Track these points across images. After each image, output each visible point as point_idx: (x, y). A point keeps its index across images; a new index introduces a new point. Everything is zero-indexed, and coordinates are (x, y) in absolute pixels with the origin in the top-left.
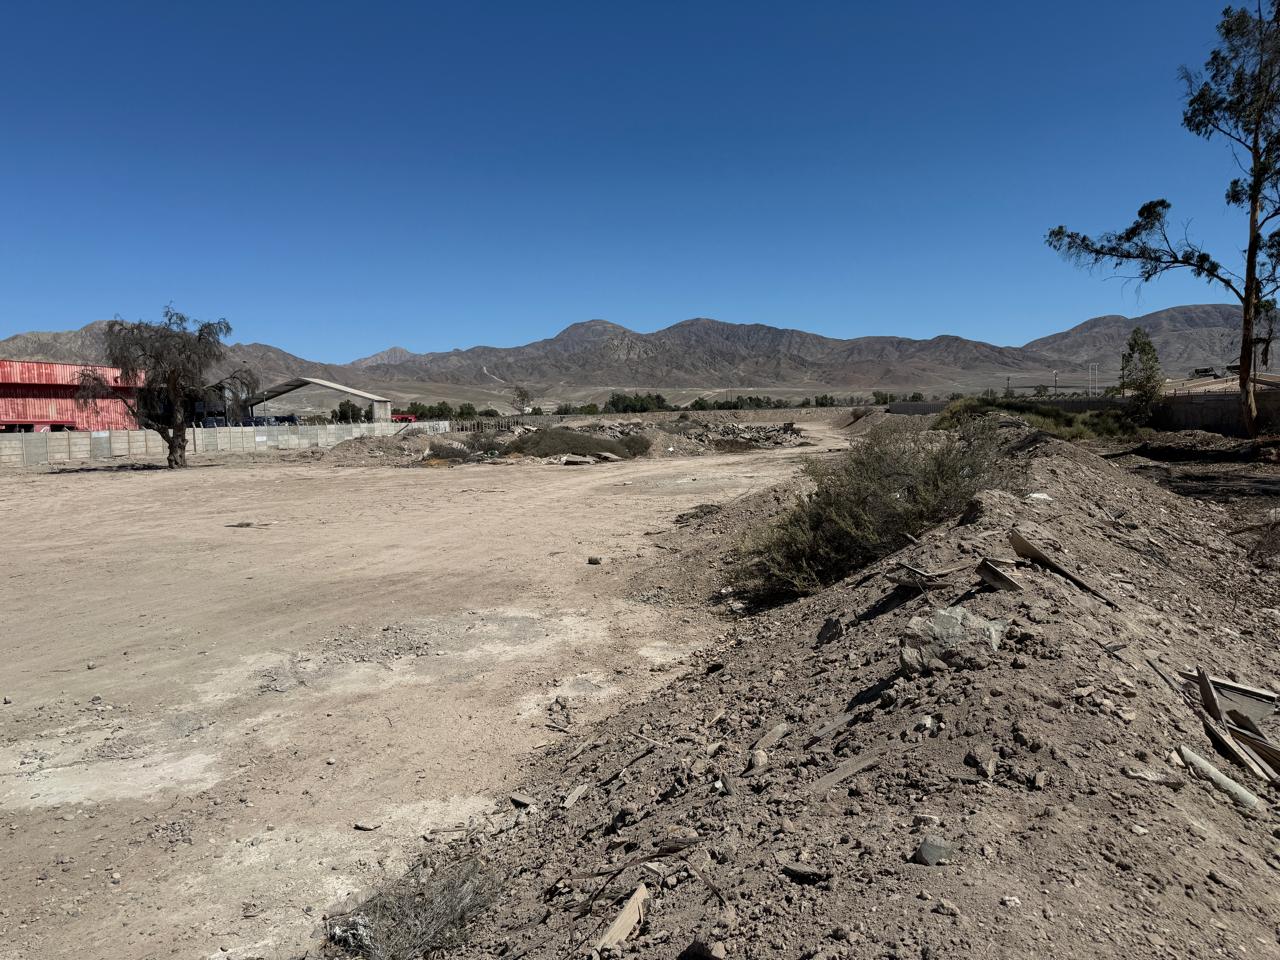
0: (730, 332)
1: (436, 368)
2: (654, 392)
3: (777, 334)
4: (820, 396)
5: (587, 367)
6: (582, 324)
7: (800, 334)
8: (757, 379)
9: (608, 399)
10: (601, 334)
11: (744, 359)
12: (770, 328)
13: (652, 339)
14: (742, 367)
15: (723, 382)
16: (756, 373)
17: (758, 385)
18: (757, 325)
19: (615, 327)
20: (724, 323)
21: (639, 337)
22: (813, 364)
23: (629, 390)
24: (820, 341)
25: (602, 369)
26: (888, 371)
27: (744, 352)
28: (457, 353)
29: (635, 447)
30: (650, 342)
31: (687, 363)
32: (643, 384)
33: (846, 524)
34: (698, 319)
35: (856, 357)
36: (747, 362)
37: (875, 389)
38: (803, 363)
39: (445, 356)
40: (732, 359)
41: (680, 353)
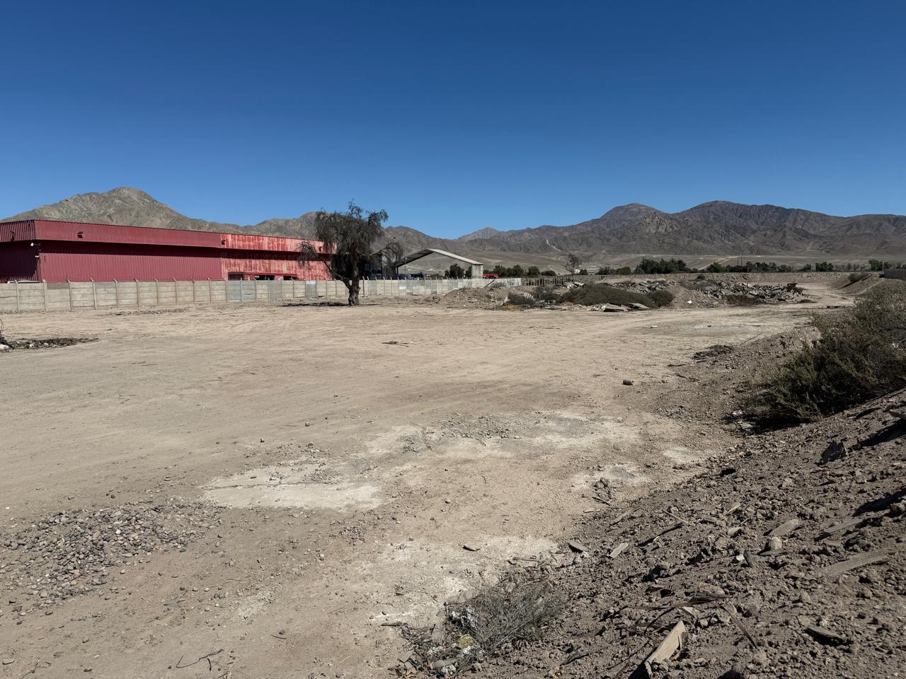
0: (744, 212)
1: (513, 241)
2: (677, 258)
3: (784, 213)
4: (820, 262)
5: (624, 239)
6: (622, 208)
7: (804, 212)
8: (764, 248)
9: (639, 263)
10: (637, 214)
11: (754, 232)
12: (778, 208)
13: (677, 217)
14: (752, 238)
15: (736, 250)
16: (764, 243)
17: (765, 253)
18: (767, 206)
19: (648, 209)
20: (739, 205)
21: (667, 216)
22: (815, 236)
23: (656, 257)
24: (823, 218)
25: (635, 240)
26: (884, 243)
27: (754, 227)
28: (529, 230)
29: (660, 300)
30: (676, 220)
31: (706, 236)
32: (666, 252)
33: (848, 367)
34: (716, 202)
35: (855, 231)
36: (756, 234)
37: (871, 258)
38: (806, 235)
39: (520, 233)
40: (744, 232)
41: (701, 228)
